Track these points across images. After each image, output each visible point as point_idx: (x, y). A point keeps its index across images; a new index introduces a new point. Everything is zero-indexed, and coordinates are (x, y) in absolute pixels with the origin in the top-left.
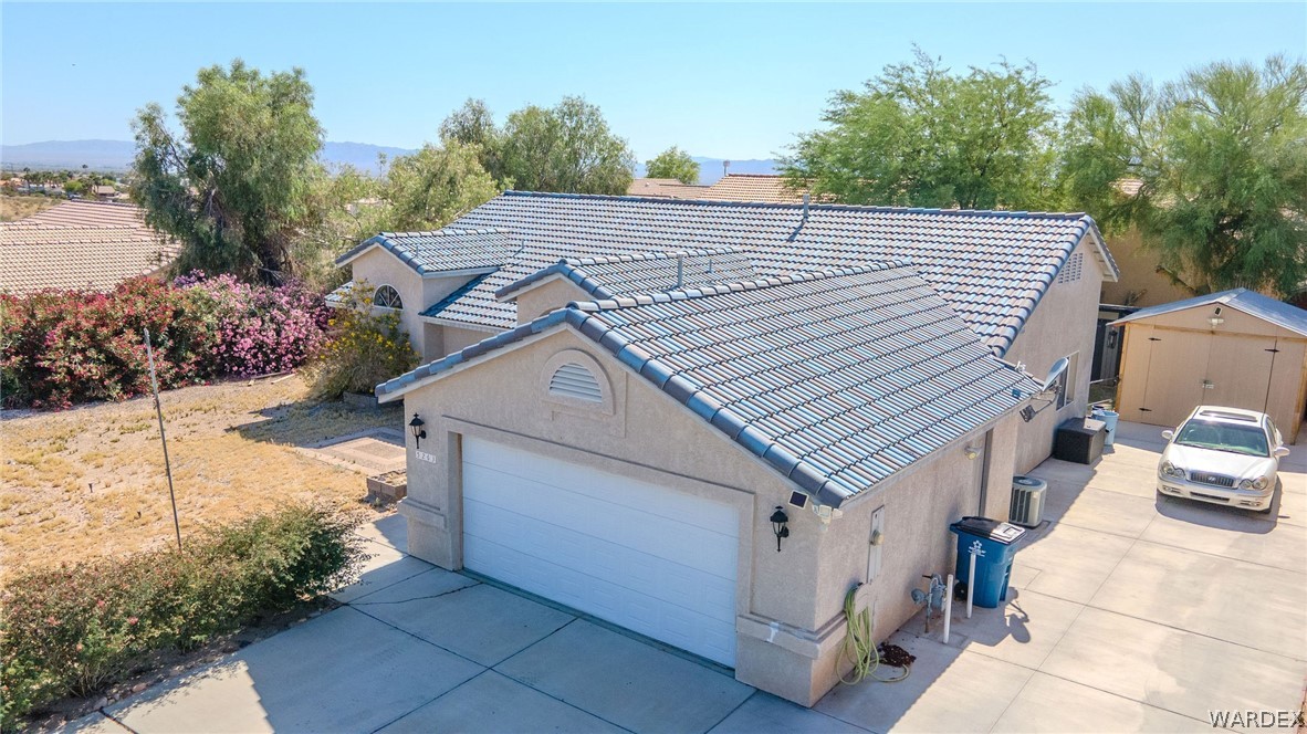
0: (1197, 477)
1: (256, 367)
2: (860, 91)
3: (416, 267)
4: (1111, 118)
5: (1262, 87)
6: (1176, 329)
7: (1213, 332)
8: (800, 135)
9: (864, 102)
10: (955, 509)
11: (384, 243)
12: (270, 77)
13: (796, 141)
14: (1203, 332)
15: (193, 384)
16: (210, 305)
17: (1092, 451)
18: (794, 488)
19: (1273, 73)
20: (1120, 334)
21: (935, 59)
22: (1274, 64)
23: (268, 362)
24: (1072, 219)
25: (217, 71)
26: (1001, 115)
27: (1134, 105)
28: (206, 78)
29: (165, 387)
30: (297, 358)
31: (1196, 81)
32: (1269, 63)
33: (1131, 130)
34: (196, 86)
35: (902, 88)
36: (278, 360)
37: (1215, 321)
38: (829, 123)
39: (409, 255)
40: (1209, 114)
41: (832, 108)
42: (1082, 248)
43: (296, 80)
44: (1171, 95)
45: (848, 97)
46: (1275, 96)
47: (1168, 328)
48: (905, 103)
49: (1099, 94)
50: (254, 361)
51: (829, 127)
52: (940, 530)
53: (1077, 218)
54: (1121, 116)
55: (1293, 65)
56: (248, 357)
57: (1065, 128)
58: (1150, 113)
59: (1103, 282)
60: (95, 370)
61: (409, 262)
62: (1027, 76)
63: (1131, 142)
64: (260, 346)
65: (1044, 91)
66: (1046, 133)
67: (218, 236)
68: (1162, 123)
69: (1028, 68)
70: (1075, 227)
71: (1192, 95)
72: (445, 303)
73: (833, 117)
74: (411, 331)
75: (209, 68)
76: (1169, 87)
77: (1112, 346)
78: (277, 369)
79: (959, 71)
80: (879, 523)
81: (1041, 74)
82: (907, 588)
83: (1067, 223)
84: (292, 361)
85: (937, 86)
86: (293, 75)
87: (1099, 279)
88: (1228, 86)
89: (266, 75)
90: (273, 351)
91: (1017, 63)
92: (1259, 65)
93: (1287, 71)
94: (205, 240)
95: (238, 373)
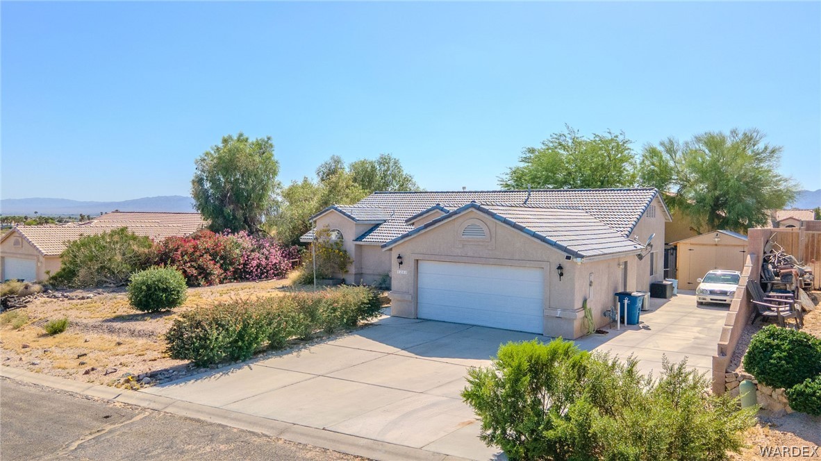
0: (712, 292)
1: (256, 276)
2: (539, 146)
3: (353, 219)
4: (661, 157)
5: (729, 144)
6: (700, 244)
7: (716, 245)
8: (510, 168)
9: (539, 152)
10: (616, 289)
11: (336, 209)
12: (255, 140)
13: (509, 171)
14: (712, 245)
15: (231, 282)
16: (238, 245)
17: (668, 294)
18: (566, 254)
19: (734, 137)
20: (675, 248)
21: (576, 131)
22: (734, 132)
23: (262, 274)
24: (650, 190)
25: (230, 137)
26: (609, 156)
27: (671, 151)
28: (225, 141)
29: (221, 282)
30: (276, 272)
31: (698, 140)
32: (732, 132)
33: (671, 164)
34: (221, 145)
35: (560, 144)
36: (267, 272)
37: (716, 239)
38: (523, 163)
39: (349, 214)
40: (708, 156)
41: (524, 156)
42: (654, 203)
43: (267, 142)
44: (688, 147)
45: (532, 151)
46: (735, 147)
47: (696, 244)
48: (562, 152)
49: (654, 146)
50: (256, 273)
51: (522, 165)
52: (611, 295)
53: (652, 189)
54: (666, 156)
55: (742, 133)
56: (254, 270)
57: (640, 164)
58: (679, 155)
59: (666, 223)
60: (195, 272)
61: (349, 216)
62: (621, 138)
63: (672, 169)
64: (258, 266)
65: (628, 145)
66: (632, 164)
67: (234, 215)
68: (685, 159)
69: (621, 134)
70: (652, 193)
71: (697, 147)
72: (364, 236)
73: (525, 160)
74: (347, 250)
75: (226, 136)
76: (687, 143)
77: (672, 254)
78: (266, 277)
79: (587, 136)
80: (592, 279)
81: (627, 138)
82: (602, 311)
83: (648, 191)
84: (273, 273)
85: (577, 143)
86: (266, 139)
87: (664, 221)
88: (714, 143)
89: (252, 139)
90: (265, 268)
91: (616, 132)
92: (727, 133)
93: (740, 136)
94: (227, 217)
95: (249, 279)
